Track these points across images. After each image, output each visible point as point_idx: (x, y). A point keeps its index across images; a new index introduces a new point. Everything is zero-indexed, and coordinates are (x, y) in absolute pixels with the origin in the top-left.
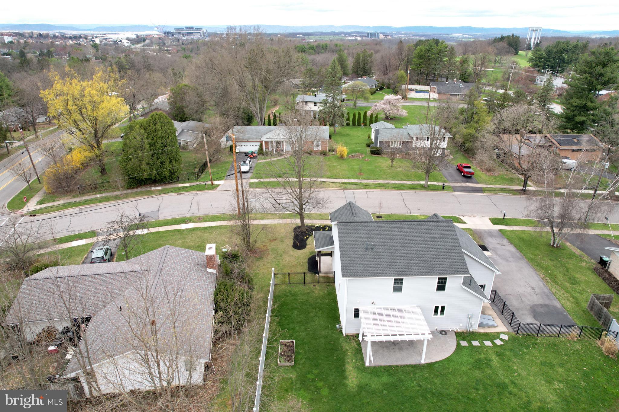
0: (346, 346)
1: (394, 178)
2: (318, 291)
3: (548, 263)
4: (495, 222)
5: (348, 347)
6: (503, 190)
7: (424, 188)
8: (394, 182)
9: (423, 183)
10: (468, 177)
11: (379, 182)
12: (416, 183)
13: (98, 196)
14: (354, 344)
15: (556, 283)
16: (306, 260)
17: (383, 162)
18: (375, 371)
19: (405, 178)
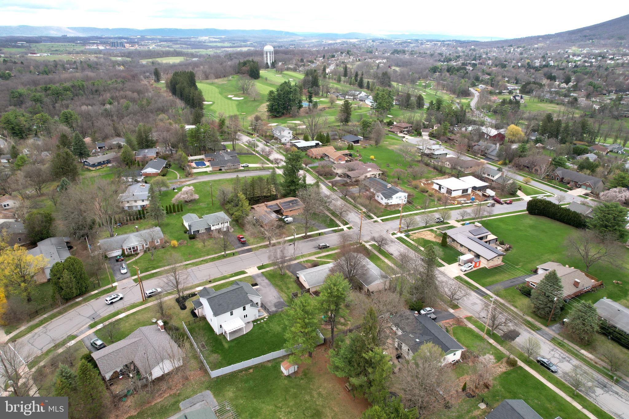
0: (220, 338)
1: (208, 255)
2: (202, 324)
3: (280, 283)
4: (260, 268)
5: (221, 338)
6: (261, 247)
7: (225, 256)
8: (209, 257)
9: (223, 253)
10: (244, 244)
11: (201, 259)
12: (219, 254)
13: (45, 316)
14: (222, 336)
15: (282, 291)
16: (190, 313)
17: (198, 244)
18: (232, 341)
19: (213, 253)
